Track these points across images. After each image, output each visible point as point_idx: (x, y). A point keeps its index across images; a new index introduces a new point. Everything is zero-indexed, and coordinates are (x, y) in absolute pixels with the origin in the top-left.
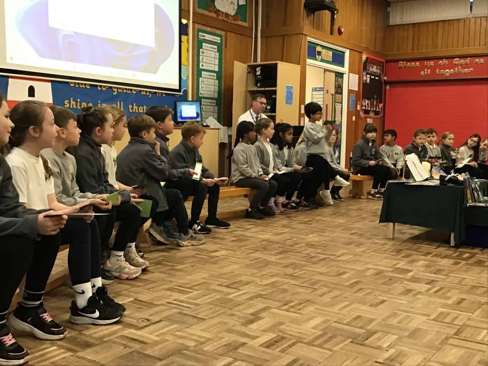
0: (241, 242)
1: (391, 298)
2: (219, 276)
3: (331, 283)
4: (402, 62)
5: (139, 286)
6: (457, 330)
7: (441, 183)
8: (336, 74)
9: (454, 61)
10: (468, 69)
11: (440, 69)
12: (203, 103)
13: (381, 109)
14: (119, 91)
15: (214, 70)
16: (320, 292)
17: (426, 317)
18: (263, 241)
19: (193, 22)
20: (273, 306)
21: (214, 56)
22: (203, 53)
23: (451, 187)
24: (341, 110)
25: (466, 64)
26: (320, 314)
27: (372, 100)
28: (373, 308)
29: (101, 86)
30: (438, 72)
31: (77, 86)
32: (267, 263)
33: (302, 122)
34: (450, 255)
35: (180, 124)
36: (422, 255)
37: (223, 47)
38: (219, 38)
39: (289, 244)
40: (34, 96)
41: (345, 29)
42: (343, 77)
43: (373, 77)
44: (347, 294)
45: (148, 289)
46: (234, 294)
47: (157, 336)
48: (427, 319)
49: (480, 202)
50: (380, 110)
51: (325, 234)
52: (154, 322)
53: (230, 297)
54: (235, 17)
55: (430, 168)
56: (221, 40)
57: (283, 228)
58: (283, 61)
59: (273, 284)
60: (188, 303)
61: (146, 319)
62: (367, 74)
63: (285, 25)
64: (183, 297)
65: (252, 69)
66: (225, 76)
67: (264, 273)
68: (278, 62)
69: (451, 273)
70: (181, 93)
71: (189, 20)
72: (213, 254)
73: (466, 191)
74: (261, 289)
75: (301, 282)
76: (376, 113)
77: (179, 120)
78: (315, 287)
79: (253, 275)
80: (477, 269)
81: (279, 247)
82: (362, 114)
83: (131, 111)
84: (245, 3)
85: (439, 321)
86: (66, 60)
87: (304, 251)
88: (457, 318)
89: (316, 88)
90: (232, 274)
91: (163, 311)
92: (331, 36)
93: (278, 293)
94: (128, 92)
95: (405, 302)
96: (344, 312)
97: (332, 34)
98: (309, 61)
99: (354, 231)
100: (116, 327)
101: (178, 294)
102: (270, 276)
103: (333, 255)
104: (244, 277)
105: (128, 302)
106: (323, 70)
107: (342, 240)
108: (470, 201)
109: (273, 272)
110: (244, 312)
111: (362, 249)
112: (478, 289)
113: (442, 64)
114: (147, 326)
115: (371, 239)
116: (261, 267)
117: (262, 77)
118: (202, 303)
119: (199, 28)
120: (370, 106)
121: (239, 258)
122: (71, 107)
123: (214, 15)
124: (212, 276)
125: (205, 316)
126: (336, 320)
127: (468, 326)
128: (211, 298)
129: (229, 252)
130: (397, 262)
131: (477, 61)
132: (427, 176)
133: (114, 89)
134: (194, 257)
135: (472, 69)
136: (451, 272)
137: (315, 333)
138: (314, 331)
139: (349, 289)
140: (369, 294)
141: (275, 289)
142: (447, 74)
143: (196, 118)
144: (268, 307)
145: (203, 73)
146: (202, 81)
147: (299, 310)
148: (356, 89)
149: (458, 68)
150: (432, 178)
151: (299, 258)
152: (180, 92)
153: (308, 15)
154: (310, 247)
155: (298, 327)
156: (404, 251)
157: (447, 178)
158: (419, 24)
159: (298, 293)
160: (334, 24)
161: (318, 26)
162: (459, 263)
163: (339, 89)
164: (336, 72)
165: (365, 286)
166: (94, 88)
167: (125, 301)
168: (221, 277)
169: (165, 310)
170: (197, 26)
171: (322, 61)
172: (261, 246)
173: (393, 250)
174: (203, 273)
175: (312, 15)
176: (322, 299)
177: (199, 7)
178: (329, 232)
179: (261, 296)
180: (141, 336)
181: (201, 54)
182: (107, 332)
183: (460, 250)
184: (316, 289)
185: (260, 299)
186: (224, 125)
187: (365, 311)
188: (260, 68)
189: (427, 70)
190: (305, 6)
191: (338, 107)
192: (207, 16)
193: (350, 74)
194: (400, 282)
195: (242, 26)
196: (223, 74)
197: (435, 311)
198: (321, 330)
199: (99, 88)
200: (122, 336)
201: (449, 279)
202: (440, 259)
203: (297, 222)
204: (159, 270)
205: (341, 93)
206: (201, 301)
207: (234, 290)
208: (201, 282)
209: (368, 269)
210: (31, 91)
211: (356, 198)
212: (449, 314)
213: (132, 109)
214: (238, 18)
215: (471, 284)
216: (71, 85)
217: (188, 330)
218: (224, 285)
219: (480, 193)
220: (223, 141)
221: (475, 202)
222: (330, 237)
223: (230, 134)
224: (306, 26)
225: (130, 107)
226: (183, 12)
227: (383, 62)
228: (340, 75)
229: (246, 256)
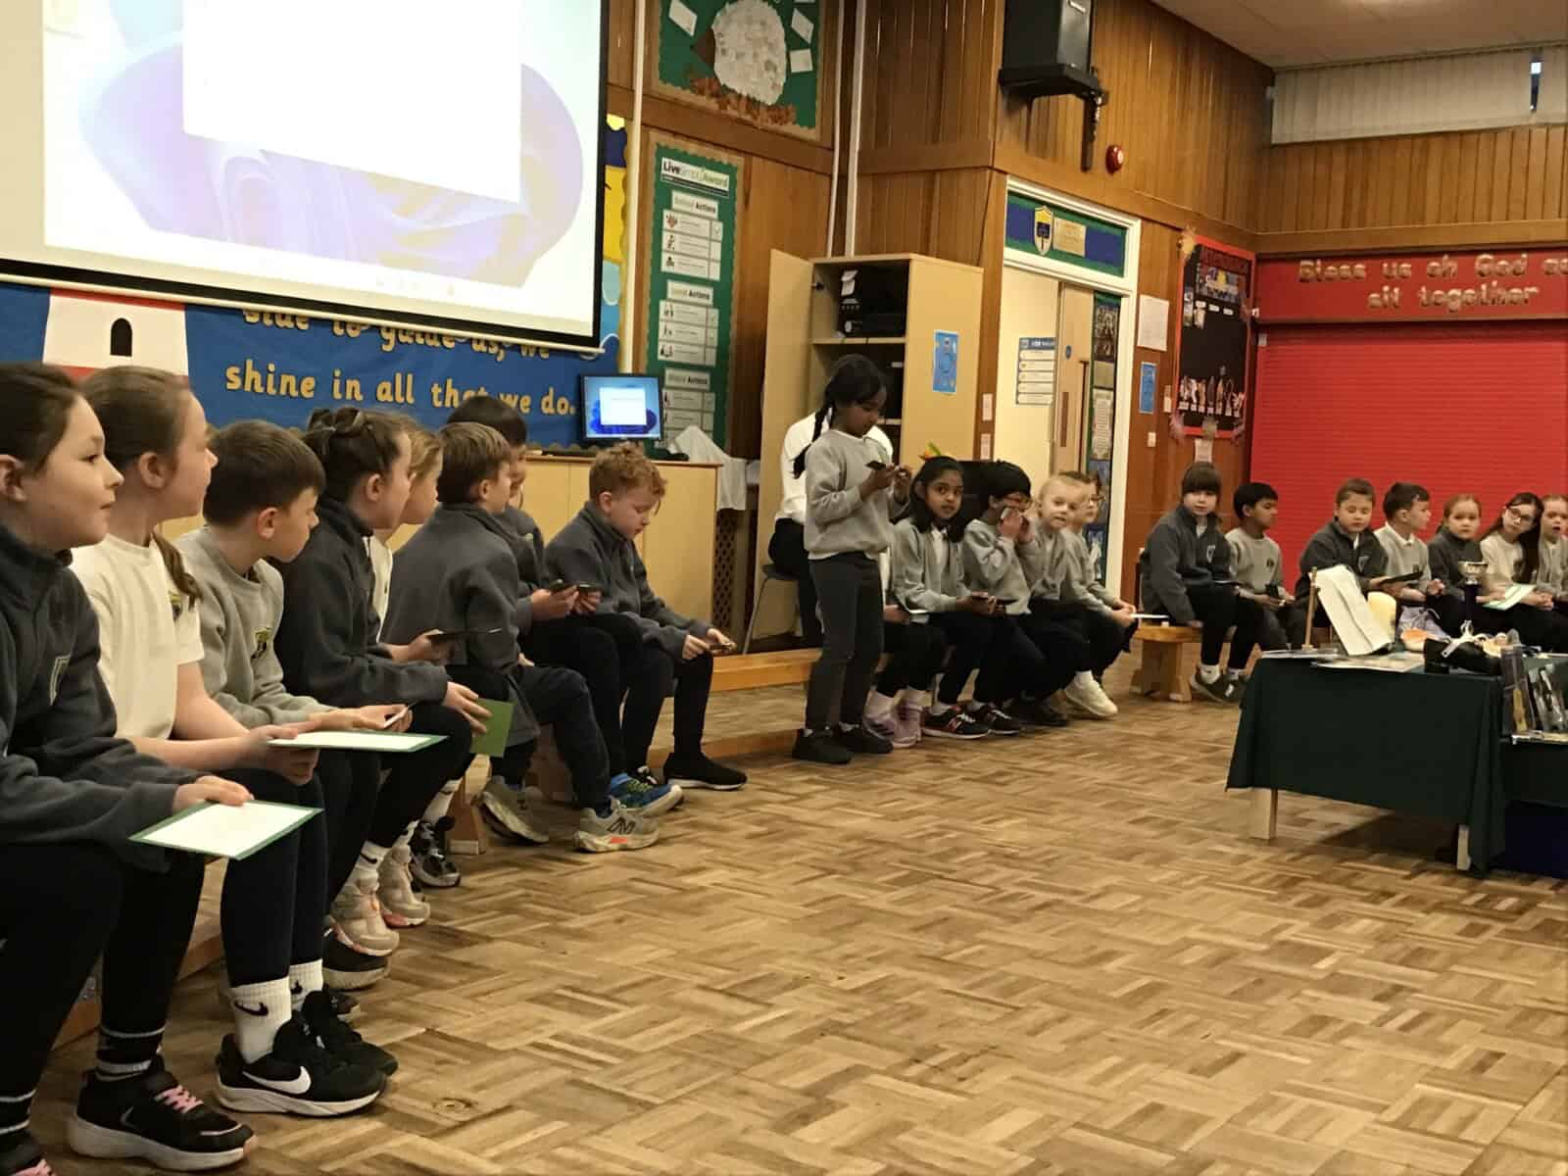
0: (776, 840)
1: (1262, 1046)
2: (704, 958)
3: (1068, 989)
4: (1310, 263)
5: (442, 987)
6: (1470, 1161)
7: (1428, 667)
8: (1098, 296)
9: (1477, 264)
10: (1522, 288)
11: (1431, 289)
12: (667, 382)
13: (1241, 412)
14: (403, 339)
15: (705, 276)
16: (1029, 1019)
17: (1372, 1115)
18: (849, 839)
19: (643, 124)
20: (875, 1066)
21: (708, 235)
22: (672, 221)
23: (1459, 678)
24: (1109, 411)
25: (1515, 273)
26: (1028, 1095)
27: (1212, 378)
28: (1201, 1079)
29: (343, 324)
30: (1424, 298)
31: (268, 322)
32: (863, 916)
33: (985, 447)
34: (1456, 902)
35: (593, 449)
36: (1364, 900)
37: (739, 203)
38: (725, 177)
39: (934, 851)
40: (127, 352)
41: (1128, 156)
42: (1119, 307)
43: (1214, 308)
44: (1118, 1030)
45: (473, 997)
46: (748, 1021)
47: (495, 1160)
48: (1377, 1122)
49: (1554, 729)
50: (1237, 414)
51: (1051, 821)
52: (489, 1110)
53: (738, 1029)
54: (777, 111)
55: (1394, 613)
56: (733, 182)
57: (914, 797)
58: (925, 252)
59: (875, 989)
60: (600, 1047)
61: (461, 1101)
62: (1198, 297)
63: (935, 140)
64: (585, 1028)
65: (829, 276)
66: (742, 299)
67: (848, 949)
68: (912, 256)
69: (1457, 963)
70: (601, 350)
71: (629, 118)
72: (690, 880)
73: (1511, 691)
74: (834, 1004)
75: (966, 983)
76: (1226, 423)
77: (592, 434)
78: (1015, 1001)
79: (814, 955)
80: (1541, 952)
81: (903, 862)
82: (1178, 426)
83: (438, 404)
84: (811, 68)
85: (1410, 1130)
86: (237, 241)
87: (981, 875)
88: (1472, 1118)
89: (1031, 340)
90: (746, 952)
91: (517, 1074)
92: (1082, 175)
93: (893, 1020)
94: (430, 343)
95: (1307, 1061)
96: (1107, 1089)
97: (1085, 167)
98: (1010, 254)
99: (1143, 813)
100: (364, 1127)
101: (565, 1014)
102: (869, 959)
103: (1076, 893)
104: (784, 961)
105: (408, 1039)
106: (1057, 282)
107: (1106, 840)
108: (1522, 726)
109: (876, 948)
110: (783, 1082)
111: (1169, 875)
112: (1542, 1020)
113: (1439, 272)
114: (463, 1125)
115: (1201, 838)
116: (839, 928)
117: (862, 302)
118: (644, 1050)
119: (663, 144)
120: (1203, 402)
121: (769, 896)
122: (248, 388)
123: (713, 105)
124: (681, 954)
125: (655, 1094)
126: (1077, 1117)
127: (1507, 1146)
128: (674, 1032)
129: (739, 874)
130: (1281, 921)
131: (1549, 265)
132: (1384, 639)
133: (385, 335)
134: (626, 888)
135: (1533, 290)
136: (1455, 959)
137: (1009, 1162)
138: (1004, 1153)
139: (1121, 1011)
140: (1188, 1029)
141: (884, 1007)
142: (1456, 305)
143: (645, 429)
144: (856, 1066)
145: (672, 285)
146: (666, 313)
147: (962, 1079)
148: (1161, 345)
149: (1489, 286)
150: (1399, 645)
151: (962, 900)
152: (597, 345)
153: (1010, 110)
154: (997, 863)
155: (957, 1139)
156: (1303, 884)
157: (1449, 650)
158: (1365, 141)
159: (959, 1023)
160: (1092, 139)
161: (1041, 145)
162: (1486, 928)
163: (1105, 345)
164: (1096, 291)
165: (1175, 1004)
166: (324, 331)
167: (397, 1038)
168: (711, 960)
169: (526, 1071)
170: (655, 136)
171: (1054, 254)
172: (840, 855)
173: (1272, 881)
174: (652, 943)
175: (1025, 110)
176: (1033, 1045)
177: (664, 79)
178: (1064, 812)
179: (837, 1028)
180: (442, 1159)
181: (666, 225)
182: (333, 1141)
183: (1490, 883)
184: (1017, 1008)
185: (837, 1038)
186: (733, 454)
187: (1174, 1087)
188: (854, 273)
189: (1391, 290)
190: (1002, 80)
191: (1102, 400)
192: (689, 106)
193: (1143, 298)
194: (1289, 992)
195: (801, 141)
196: (735, 291)
197: (1402, 1095)
198: (1029, 1154)
199: (338, 331)
200: (380, 1157)
201: (1451, 986)
202: (1421, 915)
203: (962, 776)
204: (511, 933)
205: (1113, 359)
206: (643, 1043)
207: (749, 1008)
208: (645, 976)
209: (1189, 943)
210: (121, 338)
211: (1155, 700)
212: (1445, 1104)
213: (442, 396)
214: (787, 113)
215: (1521, 1002)
216: (249, 319)
217: (595, 1142)
218: (720, 987)
219: (1553, 699)
220: (730, 506)
221: (1539, 727)
222: (1068, 830)
223: (753, 480)
224: (1005, 142)
225: (436, 390)
226: (611, 94)
227: (1250, 262)
228: (1108, 301)
229: (793, 890)
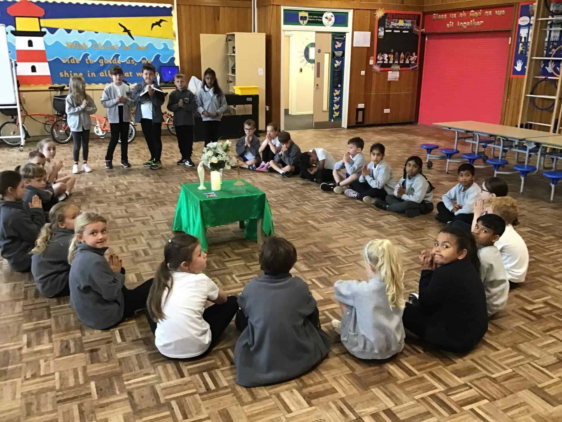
4: (435, 14)
9: (470, 13)
10: (480, 21)
11: (460, 22)
13: (416, 61)
14: (106, 63)
19: (177, 5)
25: (478, 16)
27: (397, 53)
29: (89, 61)
31: (69, 62)
40: (35, 72)
43: (397, 31)
50: (413, 62)
62: (387, 29)
68: (235, 33)
76: (406, 65)
82: (377, 68)
98: (286, 27)
113: (462, 16)
120: (392, 59)
122: (66, 76)
131: (486, 13)
133: (101, 62)
142: (465, 27)
148: (367, 45)
149: (473, 21)
164: (333, 33)
189: (452, 23)
193: (355, 32)
205: (343, 51)
210: (34, 69)
216: (64, 62)
227: (419, 16)
228: (339, 35)
